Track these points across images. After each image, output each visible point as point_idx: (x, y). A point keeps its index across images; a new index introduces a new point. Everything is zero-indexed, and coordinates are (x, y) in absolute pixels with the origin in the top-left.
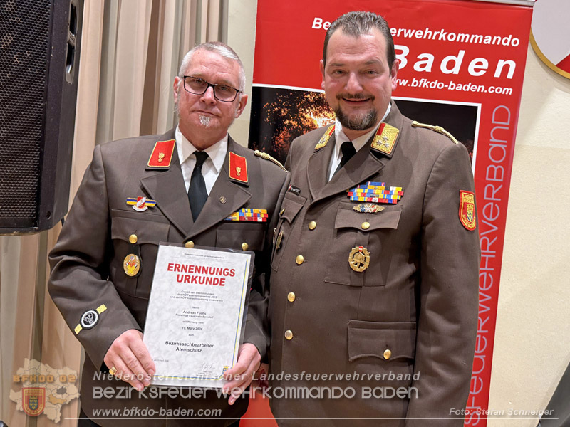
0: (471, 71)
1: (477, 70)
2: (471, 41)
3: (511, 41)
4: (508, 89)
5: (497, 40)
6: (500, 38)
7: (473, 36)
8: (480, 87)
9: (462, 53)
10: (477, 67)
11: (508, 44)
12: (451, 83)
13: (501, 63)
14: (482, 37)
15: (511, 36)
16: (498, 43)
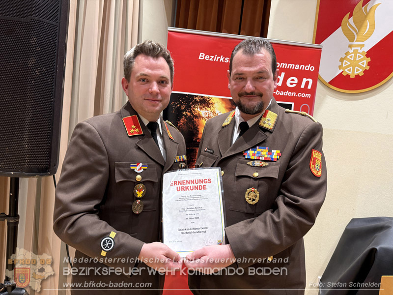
0: (288, 84)
1: (291, 84)
2: (288, 68)
3: (310, 68)
4: (308, 95)
5: (302, 67)
6: (304, 66)
7: (289, 65)
8: (293, 93)
9: (283, 74)
10: (292, 82)
11: (308, 69)
12: (277, 91)
13: (305, 80)
14: (294, 65)
15: (310, 65)
16: (303, 69)
